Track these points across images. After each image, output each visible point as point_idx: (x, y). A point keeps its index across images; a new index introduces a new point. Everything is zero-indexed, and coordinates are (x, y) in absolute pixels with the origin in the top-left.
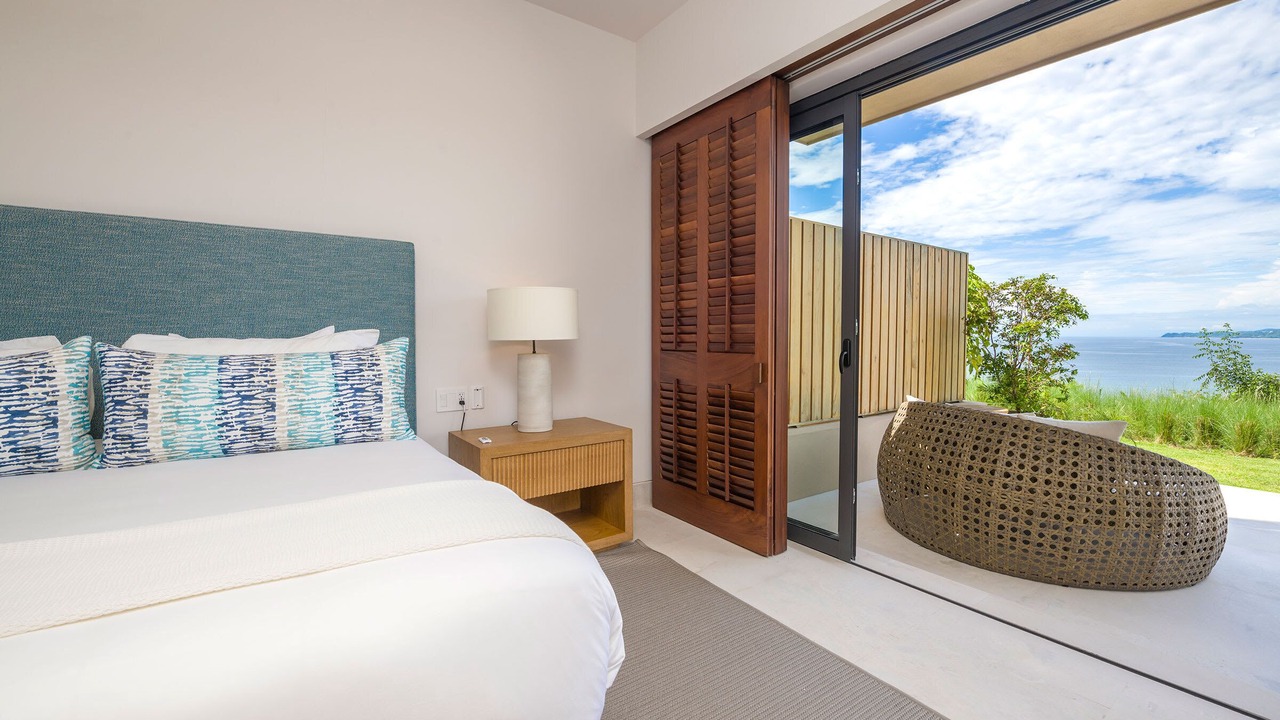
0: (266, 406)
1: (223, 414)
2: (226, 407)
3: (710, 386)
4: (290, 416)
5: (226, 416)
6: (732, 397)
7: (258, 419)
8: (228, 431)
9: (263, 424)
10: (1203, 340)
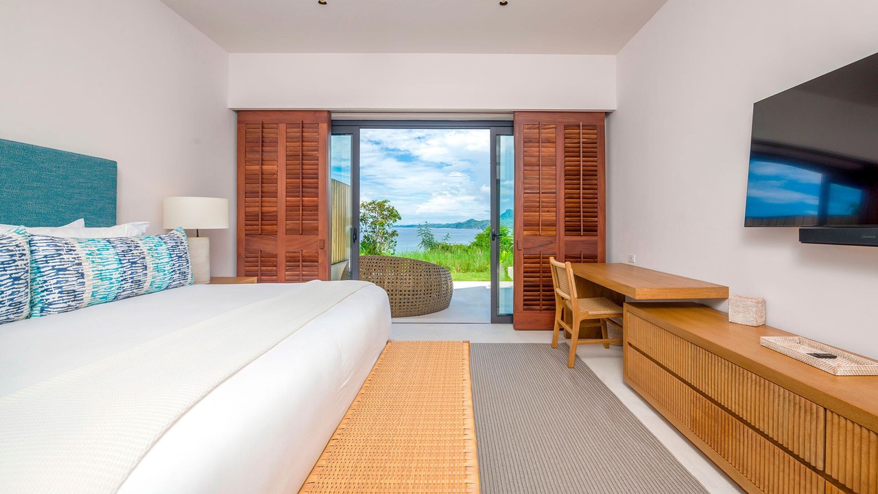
0: (77, 275)
1: (44, 283)
2: (45, 278)
3: (287, 252)
4: (95, 281)
5: (46, 284)
6: (303, 257)
7: (72, 283)
8: (47, 295)
9: (76, 288)
10: (419, 229)
